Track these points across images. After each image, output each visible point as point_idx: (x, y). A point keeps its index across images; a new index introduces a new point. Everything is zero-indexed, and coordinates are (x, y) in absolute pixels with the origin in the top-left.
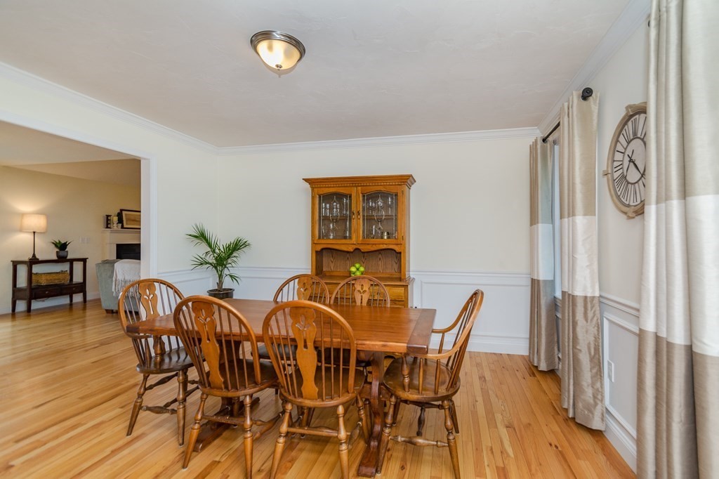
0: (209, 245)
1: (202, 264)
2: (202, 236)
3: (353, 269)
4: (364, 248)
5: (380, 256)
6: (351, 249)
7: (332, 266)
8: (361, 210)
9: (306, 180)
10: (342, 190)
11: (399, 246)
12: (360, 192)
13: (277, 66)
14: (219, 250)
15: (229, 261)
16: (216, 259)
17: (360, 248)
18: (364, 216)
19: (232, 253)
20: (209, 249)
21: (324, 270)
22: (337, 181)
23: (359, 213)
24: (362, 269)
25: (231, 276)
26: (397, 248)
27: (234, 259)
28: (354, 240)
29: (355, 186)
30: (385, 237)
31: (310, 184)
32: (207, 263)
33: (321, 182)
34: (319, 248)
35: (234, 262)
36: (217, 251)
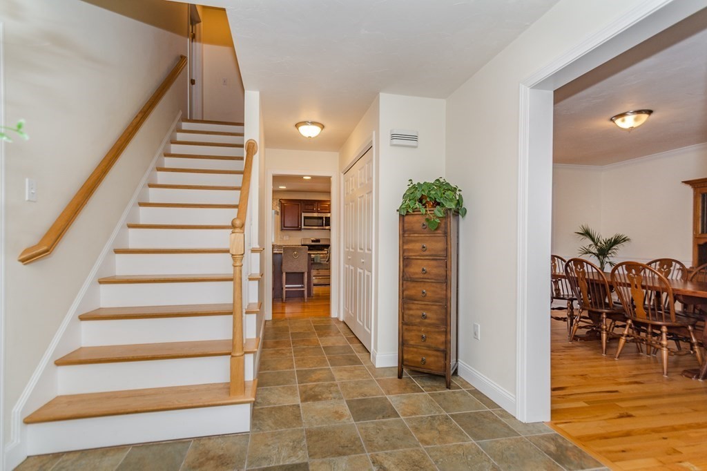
0: (593, 239)
1: (587, 253)
2: (587, 233)
14: (601, 243)
15: (610, 252)
16: (598, 250)
19: (612, 246)
20: (592, 243)
25: (610, 263)
27: (614, 251)
32: (590, 253)
35: (614, 252)
36: (599, 244)
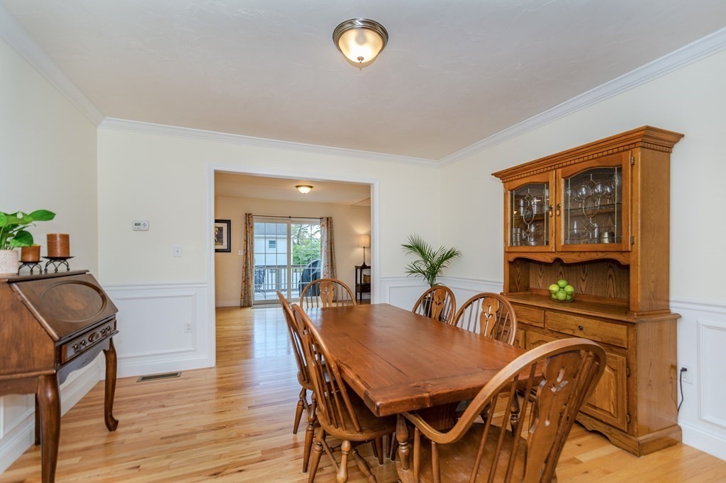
3: (554, 288)
4: (567, 258)
5: (610, 272)
6: (548, 259)
7: (540, 282)
8: (562, 202)
9: (496, 175)
10: (537, 179)
11: (626, 254)
12: (560, 176)
13: (359, 59)
17: (561, 257)
18: (566, 210)
21: (531, 286)
22: (530, 168)
23: (558, 207)
24: (570, 289)
26: (621, 259)
28: (552, 247)
29: (554, 169)
30: (606, 241)
31: (501, 178)
33: (513, 173)
34: (512, 258)
